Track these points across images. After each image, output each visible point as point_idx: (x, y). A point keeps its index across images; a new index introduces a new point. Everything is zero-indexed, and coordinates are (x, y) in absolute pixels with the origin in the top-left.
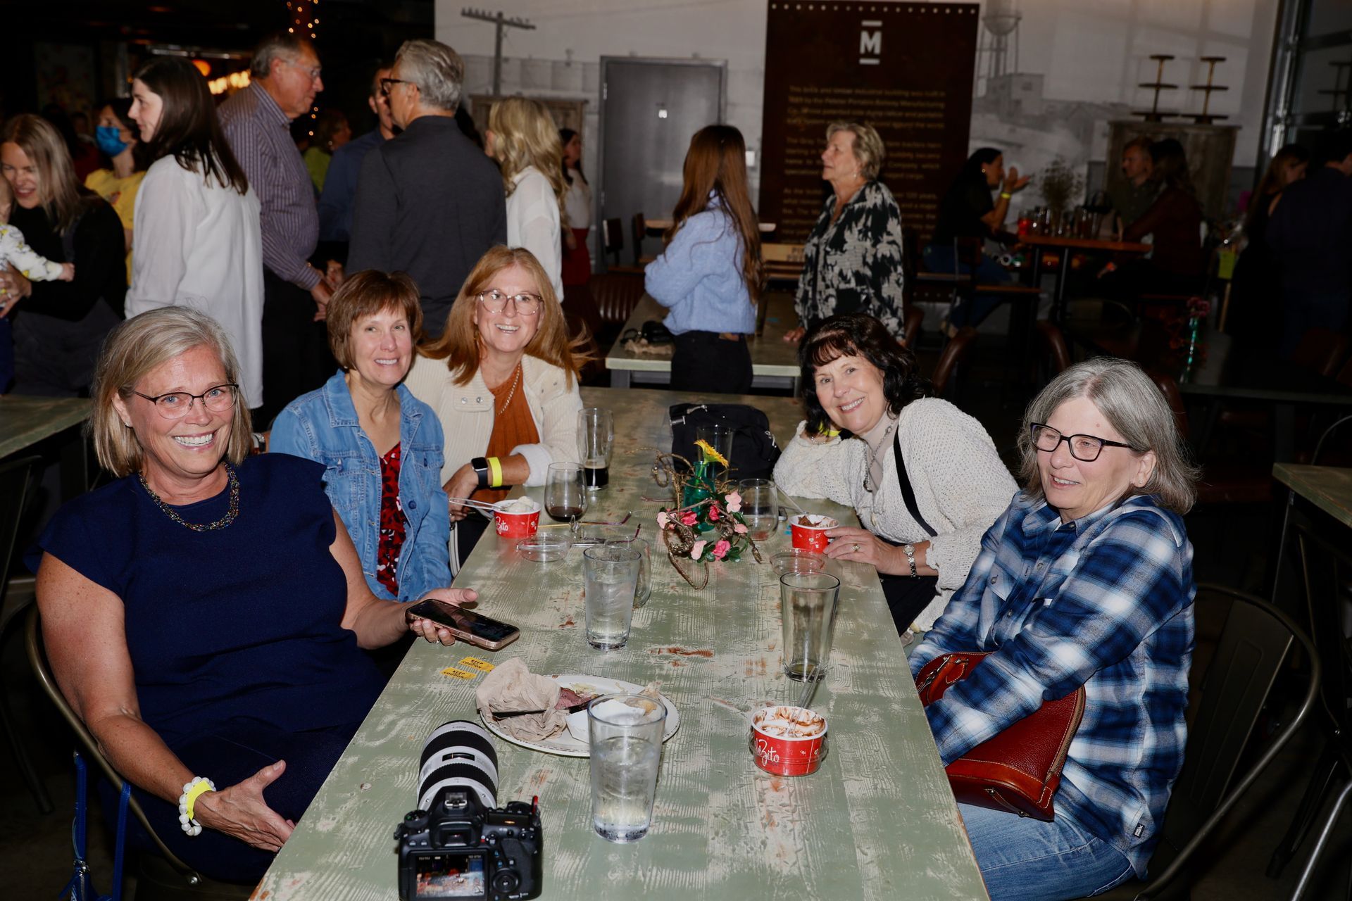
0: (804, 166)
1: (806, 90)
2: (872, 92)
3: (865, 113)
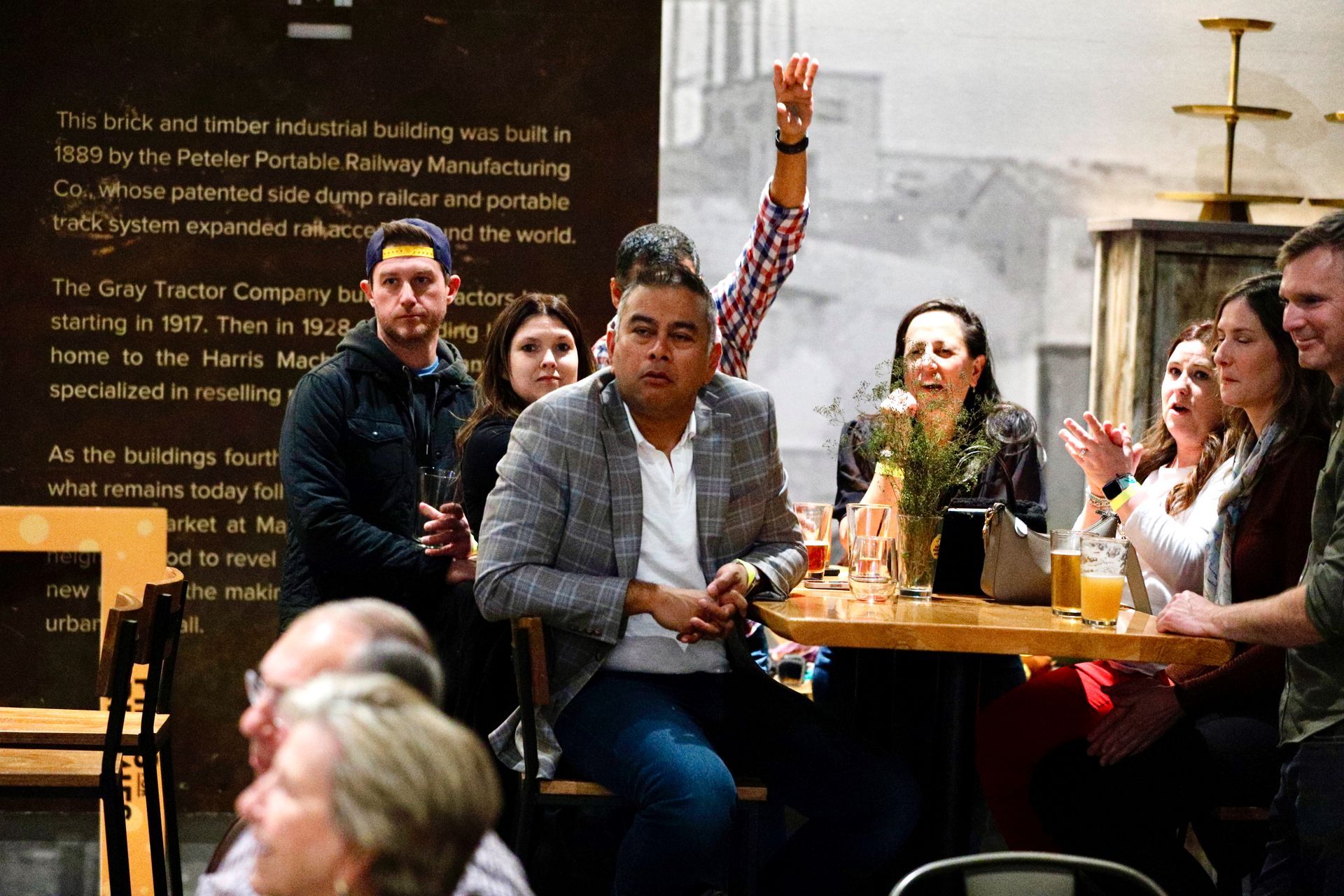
0: (114, 373)
1: (112, 123)
2: (332, 129)
3: (313, 195)
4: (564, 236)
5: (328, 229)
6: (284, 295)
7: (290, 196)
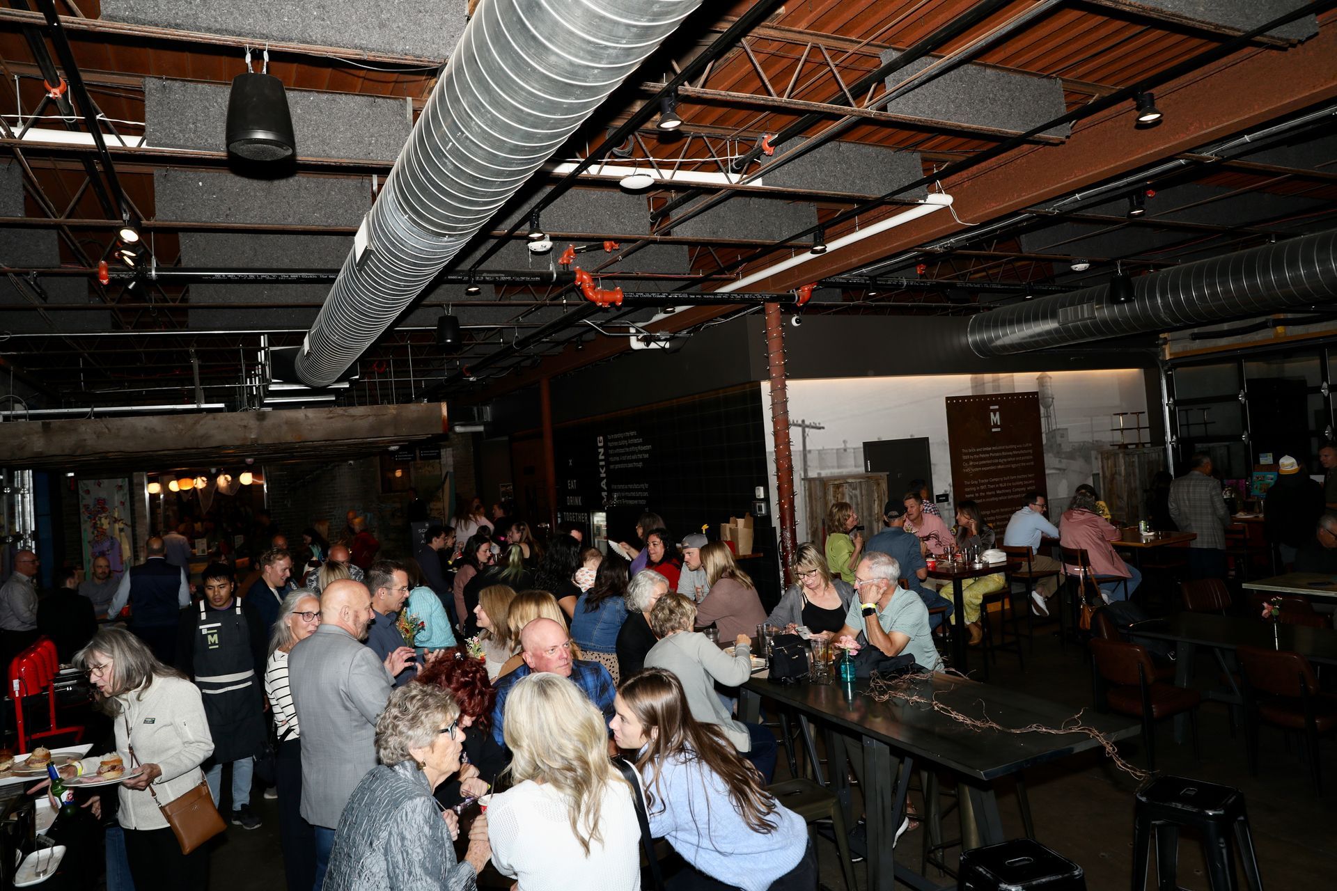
1: (969, 451)
4: (1032, 463)
6: (997, 480)
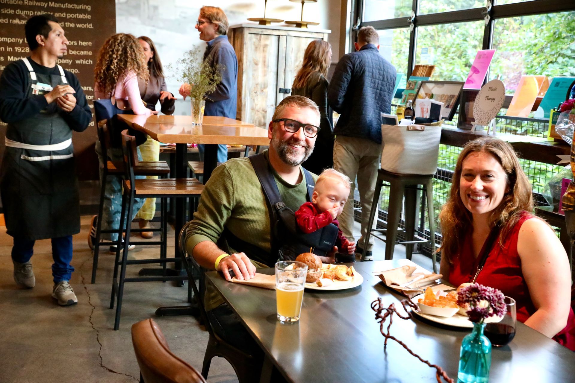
3: (15, 11)
4: (90, 26)
5: (20, 22)
6: (9, 40)
7: (8, 11)
